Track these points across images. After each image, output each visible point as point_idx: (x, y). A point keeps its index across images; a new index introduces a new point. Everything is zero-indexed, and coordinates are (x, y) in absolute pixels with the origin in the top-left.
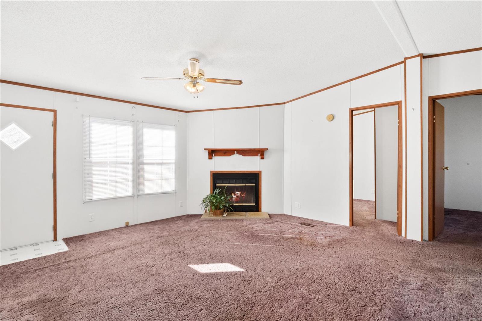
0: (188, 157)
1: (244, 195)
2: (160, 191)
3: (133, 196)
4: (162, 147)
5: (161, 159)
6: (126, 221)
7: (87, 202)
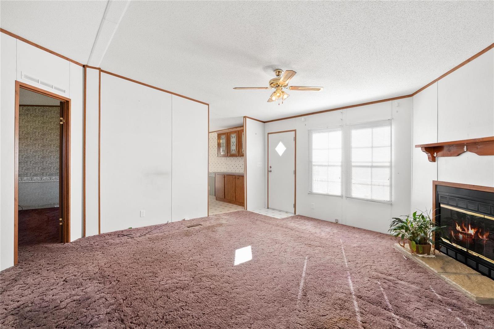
0: (413, 158)
1: (485, 237)
2: (369, 198)
3: (341, 197)
4: (372, 147)
5: (371, 161)
6: (336, 218)
7: (311, 193)
